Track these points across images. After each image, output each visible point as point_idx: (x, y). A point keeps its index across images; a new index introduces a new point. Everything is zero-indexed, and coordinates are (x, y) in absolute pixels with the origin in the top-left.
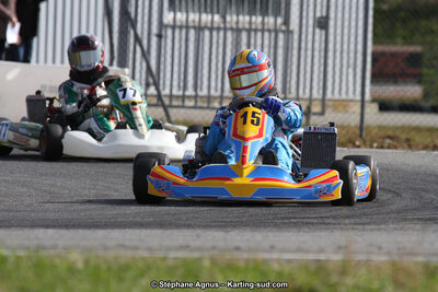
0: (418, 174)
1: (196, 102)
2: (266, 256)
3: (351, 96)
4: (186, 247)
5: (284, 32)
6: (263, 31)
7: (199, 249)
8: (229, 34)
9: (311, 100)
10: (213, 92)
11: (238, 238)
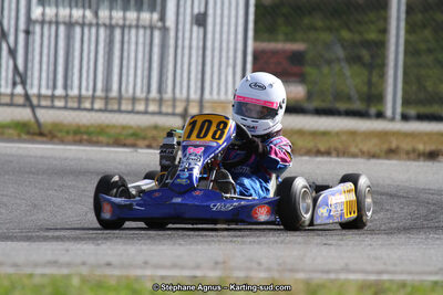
1: (66, 102)
2: (139, 272)
3: (230, 97)
4: (54, 263)
5: (160, 29)
6: (137, 27)
7: (68, 265)
8: (102, 31)
9: (188, 100)
10: (84, 92)
11: (110, 252)
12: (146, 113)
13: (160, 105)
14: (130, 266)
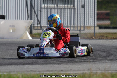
0: (109, 46)
5: (73, 9)
7: (52, 71)
8: (59, 10)
11: (62, 67)
13: (74, 28)
14: (67, 71)
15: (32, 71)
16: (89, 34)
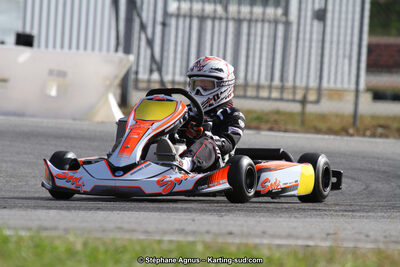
2: (257, 241)
3: (346, 86)
4: (181, 231)
5: (283, 23)
6: (263, 21)
7: (194, 233)
8: (231, 25)
9: (307, 89)
11: (232, 222)
12: (269, 99)
13: (282, 92)
15: (120, 229)
16: (337, 116)
